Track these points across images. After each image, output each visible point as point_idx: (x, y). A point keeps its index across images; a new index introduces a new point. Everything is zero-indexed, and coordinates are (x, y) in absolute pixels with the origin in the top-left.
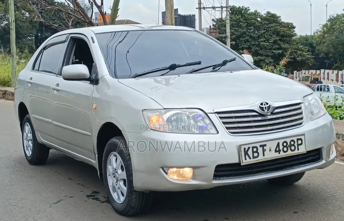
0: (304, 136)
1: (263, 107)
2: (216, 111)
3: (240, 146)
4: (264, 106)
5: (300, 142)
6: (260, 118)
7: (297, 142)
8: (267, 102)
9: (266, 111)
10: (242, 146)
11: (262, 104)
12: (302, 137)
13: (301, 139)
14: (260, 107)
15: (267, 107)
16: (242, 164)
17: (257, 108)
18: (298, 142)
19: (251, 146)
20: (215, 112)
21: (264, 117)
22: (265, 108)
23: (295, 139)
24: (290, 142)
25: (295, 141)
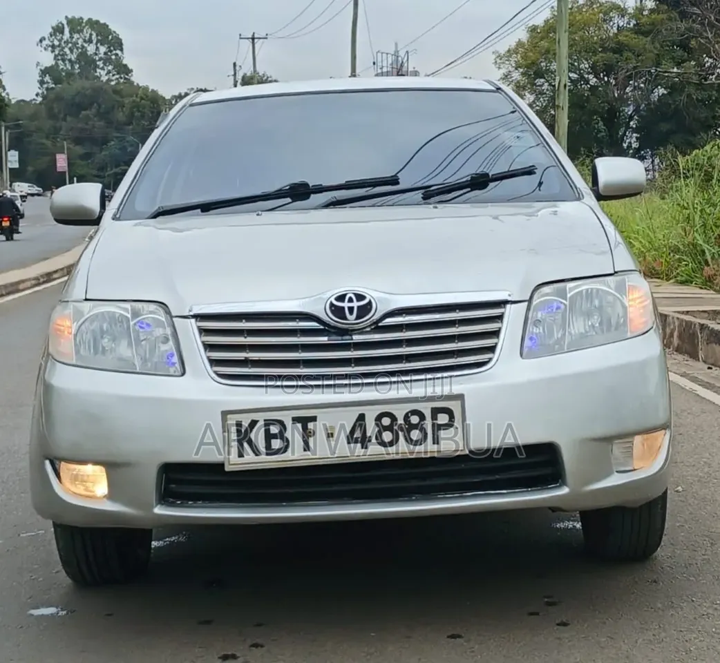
0: (459, 402)
1: (343, 308)
2: (196, 311)
3: (225, 414)
4: (346, 305)
5: (443, 419)
6: (323, 339)
7: (434, 417)
8: (361, 291)
9: (351, 318)
10: (229, 416)
11: (341, 298)
12: (454, 406)
13: (449, 412)
14: (332, 305)
15: (358, 307)
16: (228, 468)
17: (320, 310)
18: (436, 419)
19: (261, 417)
20: (192, 313)
21: (340, 338)
22: (351, 309)
23: (426, 409)
24: (406, 417)
25: (426, 415)
